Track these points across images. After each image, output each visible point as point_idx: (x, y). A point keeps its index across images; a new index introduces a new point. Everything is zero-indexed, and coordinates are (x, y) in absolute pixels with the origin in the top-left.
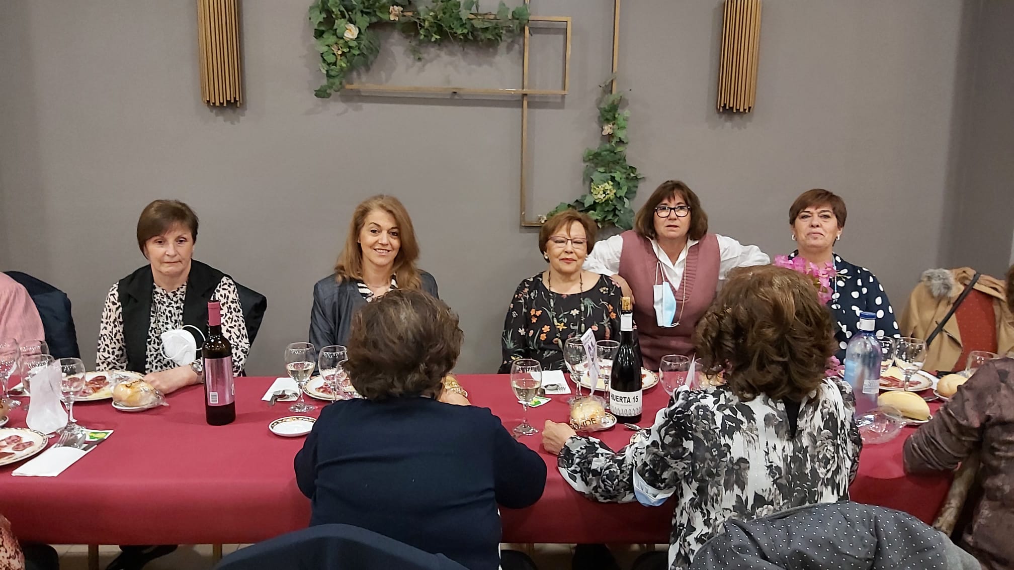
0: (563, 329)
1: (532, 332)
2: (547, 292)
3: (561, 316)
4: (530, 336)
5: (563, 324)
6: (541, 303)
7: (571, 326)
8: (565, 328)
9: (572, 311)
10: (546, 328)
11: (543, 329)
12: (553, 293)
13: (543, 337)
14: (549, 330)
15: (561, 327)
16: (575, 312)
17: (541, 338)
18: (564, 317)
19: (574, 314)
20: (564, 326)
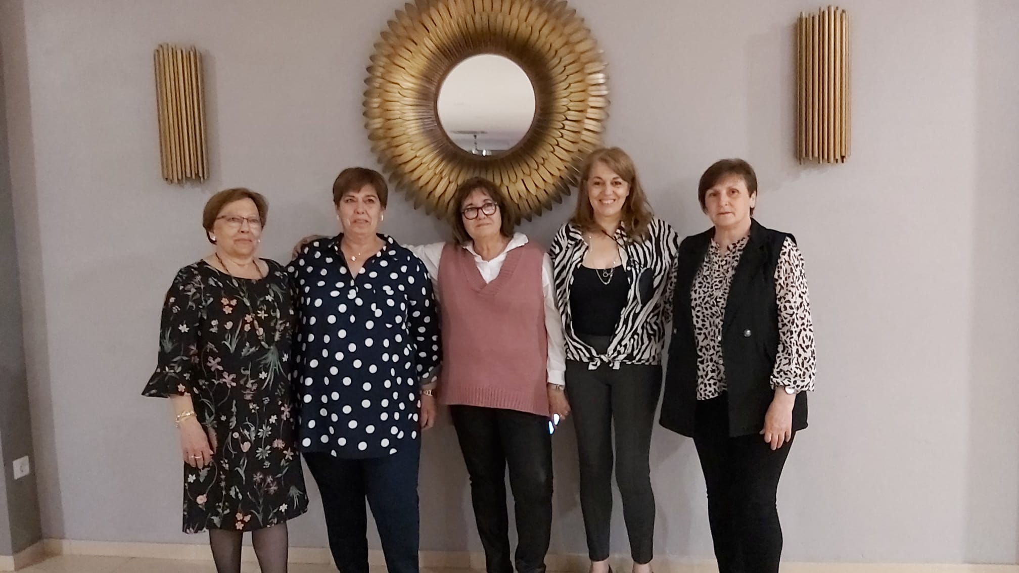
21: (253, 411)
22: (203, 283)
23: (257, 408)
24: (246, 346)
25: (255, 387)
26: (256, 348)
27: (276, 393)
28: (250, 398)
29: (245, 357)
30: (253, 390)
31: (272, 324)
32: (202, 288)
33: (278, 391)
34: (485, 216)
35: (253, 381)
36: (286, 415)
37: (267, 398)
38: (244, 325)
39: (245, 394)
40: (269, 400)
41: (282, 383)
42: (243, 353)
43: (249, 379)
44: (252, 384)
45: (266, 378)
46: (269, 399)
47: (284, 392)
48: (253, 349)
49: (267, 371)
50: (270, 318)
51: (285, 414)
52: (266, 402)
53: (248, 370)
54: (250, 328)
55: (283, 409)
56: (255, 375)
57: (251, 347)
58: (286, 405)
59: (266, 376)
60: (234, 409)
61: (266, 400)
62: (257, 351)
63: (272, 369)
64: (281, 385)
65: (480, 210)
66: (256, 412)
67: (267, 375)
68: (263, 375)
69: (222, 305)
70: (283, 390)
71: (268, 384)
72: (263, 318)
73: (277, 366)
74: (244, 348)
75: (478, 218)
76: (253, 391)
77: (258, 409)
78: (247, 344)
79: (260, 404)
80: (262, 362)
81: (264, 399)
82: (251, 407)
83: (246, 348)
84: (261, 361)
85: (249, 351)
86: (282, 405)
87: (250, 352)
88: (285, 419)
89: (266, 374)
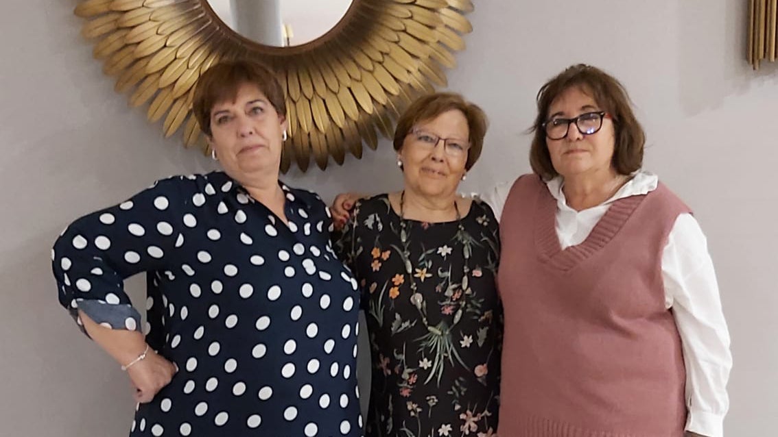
0: (425, 278)
1: (374, 285)
2: (398, 219)
3: (421, 259)
4: (372, 291)
5: (425, 270)
6: (388, 239)
7: (439, 273)
8: (429, 275)
9: (440, 249)
10: (399, 279)
11: (393, 280)
12: (406, 221)
13: (394, 293)
14: (402, 281)
15: (422, 274)
16: (445, 251)
17: (390, 295)
18: (427, 259)
19: (443, 254)
20: (427, 272)
21: (412, 414)
22: (358, 221)
23: (419, 410)
24: (395, 319)
25: (413, 380)
26: (411, 323)
27: (450, 393)
28: (408, 395)
29: (396, 334)
30: (411, 383)
31: (439, 289)
32: (354, 226)
33: (454, 389)
34: (581, 136)
35: (410, 370)
36: (470, 427)
37: (434, 397)
38: (390, 289)
39: (401, 387)
40: (436, 400)
41: (461, 379)
42: (393, 329)
43: (405, 367)
44: (410, 374)
45: (430, 369)
46: (437, 398)
47: (465, 392)
48: (407, 324)
49: (431, 358)
50: (435, 280)
51: (467, 425)
52: (431, 403)
53: (402, 353)
54: (398, 293)
55: (462, 416)
56: (413, 361)
57: (404, 321)
58: (468, 412)
59: (430, 366)
60: (390, 407)
61: (433, 401)
62: (412, 327)
63: (440, 356)
64: (459, 381)
65: (573, 126)
66: (417, 416)
67: (433, 364)
68: (425, 364)
69: (372, 259)
70: (464, 390)
71: (435, 377)
72: (422, 279)
73: (449, 353)
74: (393, 322)
75: (567, 138)
76: (411, 385)
77: (420, 412)
78: (398, 316)
79: (423, 404)
80: (423, 345)
81: (428, 398)
82: (409, 407)
83: (396, 322)
84: (420, 342)
85: (401, 326)
86: (463, 411)
87: (402, 328)
88: (467, 432)
89: (430, 362)
